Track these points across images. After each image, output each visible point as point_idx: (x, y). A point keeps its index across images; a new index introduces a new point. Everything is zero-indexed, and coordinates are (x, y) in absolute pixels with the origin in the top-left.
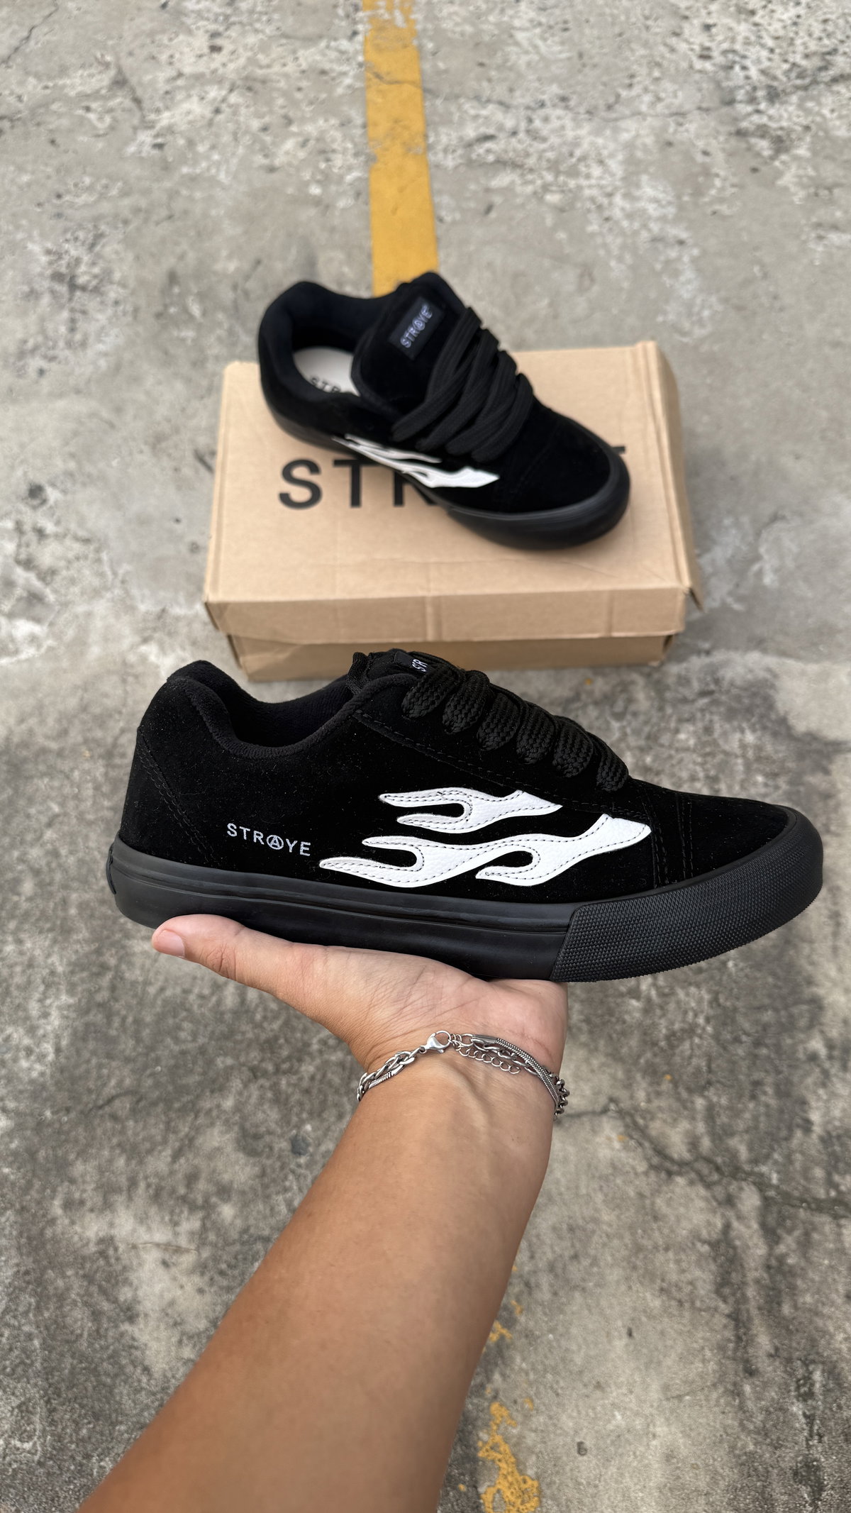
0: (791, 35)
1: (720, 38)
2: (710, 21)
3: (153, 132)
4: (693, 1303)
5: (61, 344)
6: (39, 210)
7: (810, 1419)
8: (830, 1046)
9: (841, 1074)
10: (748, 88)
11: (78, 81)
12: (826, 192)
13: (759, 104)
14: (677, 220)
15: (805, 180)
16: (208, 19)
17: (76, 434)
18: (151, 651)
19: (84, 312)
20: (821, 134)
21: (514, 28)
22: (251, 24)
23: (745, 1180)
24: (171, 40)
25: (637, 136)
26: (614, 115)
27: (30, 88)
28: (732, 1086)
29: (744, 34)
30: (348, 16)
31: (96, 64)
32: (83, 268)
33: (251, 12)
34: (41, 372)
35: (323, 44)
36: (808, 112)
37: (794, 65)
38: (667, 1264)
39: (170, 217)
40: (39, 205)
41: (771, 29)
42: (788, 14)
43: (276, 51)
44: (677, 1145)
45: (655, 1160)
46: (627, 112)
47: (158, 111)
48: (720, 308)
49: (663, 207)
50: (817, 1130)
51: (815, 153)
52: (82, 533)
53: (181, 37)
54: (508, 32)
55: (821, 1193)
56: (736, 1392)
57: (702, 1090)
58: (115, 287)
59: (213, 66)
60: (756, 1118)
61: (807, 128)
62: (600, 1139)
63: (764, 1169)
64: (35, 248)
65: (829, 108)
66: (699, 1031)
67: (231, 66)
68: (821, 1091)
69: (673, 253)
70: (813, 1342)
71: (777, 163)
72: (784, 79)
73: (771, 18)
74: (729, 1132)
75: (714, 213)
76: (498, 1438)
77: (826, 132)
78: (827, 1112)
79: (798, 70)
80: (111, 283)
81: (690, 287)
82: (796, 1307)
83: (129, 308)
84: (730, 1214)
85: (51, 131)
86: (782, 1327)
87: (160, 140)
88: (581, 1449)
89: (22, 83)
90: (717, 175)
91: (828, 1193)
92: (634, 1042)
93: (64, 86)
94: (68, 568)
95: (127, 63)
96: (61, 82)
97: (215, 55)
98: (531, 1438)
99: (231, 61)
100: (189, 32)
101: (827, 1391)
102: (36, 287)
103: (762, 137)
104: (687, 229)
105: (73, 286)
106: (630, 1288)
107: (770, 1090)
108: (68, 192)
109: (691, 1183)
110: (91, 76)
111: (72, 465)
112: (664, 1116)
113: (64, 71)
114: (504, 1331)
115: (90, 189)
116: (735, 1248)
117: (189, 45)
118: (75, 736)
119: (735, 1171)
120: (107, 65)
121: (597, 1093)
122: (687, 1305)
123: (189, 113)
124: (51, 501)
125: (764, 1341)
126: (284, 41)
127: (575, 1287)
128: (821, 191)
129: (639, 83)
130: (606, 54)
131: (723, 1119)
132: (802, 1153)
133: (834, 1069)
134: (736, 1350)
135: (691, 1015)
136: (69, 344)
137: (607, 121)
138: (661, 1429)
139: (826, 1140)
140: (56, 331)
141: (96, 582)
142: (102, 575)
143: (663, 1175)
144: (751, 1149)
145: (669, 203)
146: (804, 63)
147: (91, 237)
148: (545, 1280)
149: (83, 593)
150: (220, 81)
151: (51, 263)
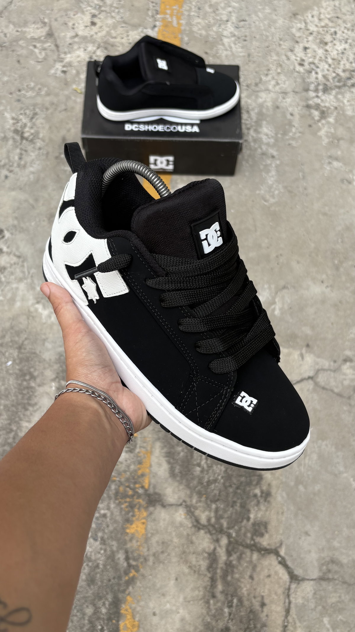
0: (340, 59)
1: (309, 55)
2: (307, 46)
3: (61, 64)
4: (199, 571)
5: (15, 165)
6: (10, 96)
7: (230, 614)
8: (262, 492)
9: (264, 502)
10: (316, 84)
11: (31, 30)
12: (336, 141)
13: (318, 93)
14: (274, 145)
15: (330, 134)
16: (91, 6)
17: (18, 208)
18: (40, 307)
19: (26, 151)
20: (341, 112)
21: (223, 36)
22: (110, 13)
23: (224, 534)
24: (74, 15)
25: (265, 101)
26: (257, 89)
27: (10, 30)
28: (225, 502)
29: (320, 55)
30: (153, 16)
31: (40, 23)
32: (27, 129)
33: (111, 6)
34: (6, 177)
35: (140, 30)
36: (338, 100)
37: (338, 75)
38: (193, 559)
39: (66, 110)
40: (11, 93)
41: (332, 54)
42: (340, 47)
43: (120, 30)
44: (203, 520)
45: (195, 524)
46: (263, 88)
47: (65, 53)
48: (282, 190)
49: (269, 138)
50: (252, 521)
51: (336, 120)
52: (17, 253)
53: (79, 15)
54: (220, 36)
55: (248, 541)
56: (208, 602)
57: (215, 501)
58: (39, 140)
59: (92, 33)
60: (232, 514)
61: (336, 108)
62: (178, 514)
63: (231, 531)
64: (7, 115)
65: (346, 99)
66: (218, 481)
67: (100, 34)
68: (256, 508)
69: (269, 162)
70: (236, 590)
71: (320, 124)
72: (331, 81)
73: (333, 48)
74: (221, 517)
75: (289, 144)
76: (128, 607)
77: (343, 111)
78: (256, 515)
79: (338, 77)
80: (39, 138)
81: (272, 179)
82: (232, 577)
83: (45, 152)
84: (217, 545)
85: (18, 55)
86: (226, 583)
87: (65, 69)
88: (154, 614)
89: (7, 27)
90: (294, 126)
91: (250, 542)
92: (195, 482)
93: (25, 32)
94: (10, 267)
95: (55, 24)
96: (24, 29)
97: (93, 27)
98: (138, 609)
99: (99, 32)
100: (83, 12)
101: (237, 606)
102: (7, 135)
103: (316, 110)
104: (277, 151)
105: (22, 138)
106: (179, 564)
107: (238, 505)
108: (24, 89)
109: (206, 533)
110: (38, 28)
111: (16, 222)
112: (201, 509)
113: (26, 23)
114: (135, 573)
115: (32, 89)
116: (216, 556)
117: (82, 19)
118: (7, 339)
119: (221, 531)
120: (45, 23)
121: (179, 498)
122: (197, 572)
123: (79, 56)
124: (6, 237)
125: (220, 587)
126: (124, 25)
127: (160, 562)
128: (335, 141)
129: (271, 74)
130: (259, 56)
131: (220, 513)
132: (245, 527)
133: (262, 500)
134: (210, 589)
135: (216, 475)
136: (19, 166)
137: (254, 91)
138: (181, 611)
139: (254, 524)
140: (14, 158)
141: (21, 275)
142: (23, 272)
143: (197, 529)
144: (228, 523)
145: (272, 137)
146: (342, 74)
147: (32, 113)
148: (151, 559)
149: (16, 279)
150: (93, 42)
151: (14, 124)
